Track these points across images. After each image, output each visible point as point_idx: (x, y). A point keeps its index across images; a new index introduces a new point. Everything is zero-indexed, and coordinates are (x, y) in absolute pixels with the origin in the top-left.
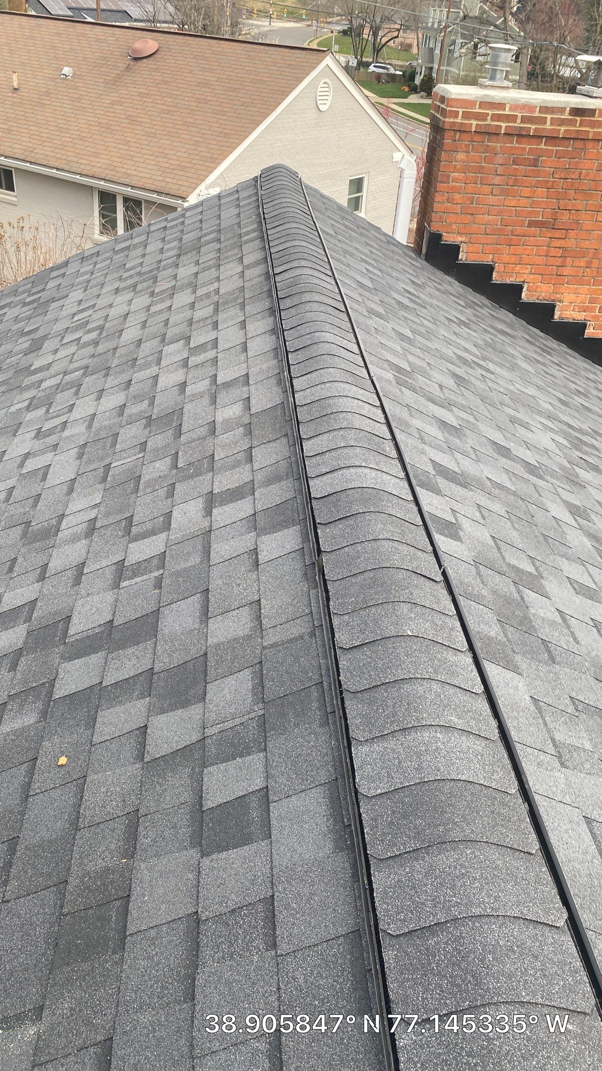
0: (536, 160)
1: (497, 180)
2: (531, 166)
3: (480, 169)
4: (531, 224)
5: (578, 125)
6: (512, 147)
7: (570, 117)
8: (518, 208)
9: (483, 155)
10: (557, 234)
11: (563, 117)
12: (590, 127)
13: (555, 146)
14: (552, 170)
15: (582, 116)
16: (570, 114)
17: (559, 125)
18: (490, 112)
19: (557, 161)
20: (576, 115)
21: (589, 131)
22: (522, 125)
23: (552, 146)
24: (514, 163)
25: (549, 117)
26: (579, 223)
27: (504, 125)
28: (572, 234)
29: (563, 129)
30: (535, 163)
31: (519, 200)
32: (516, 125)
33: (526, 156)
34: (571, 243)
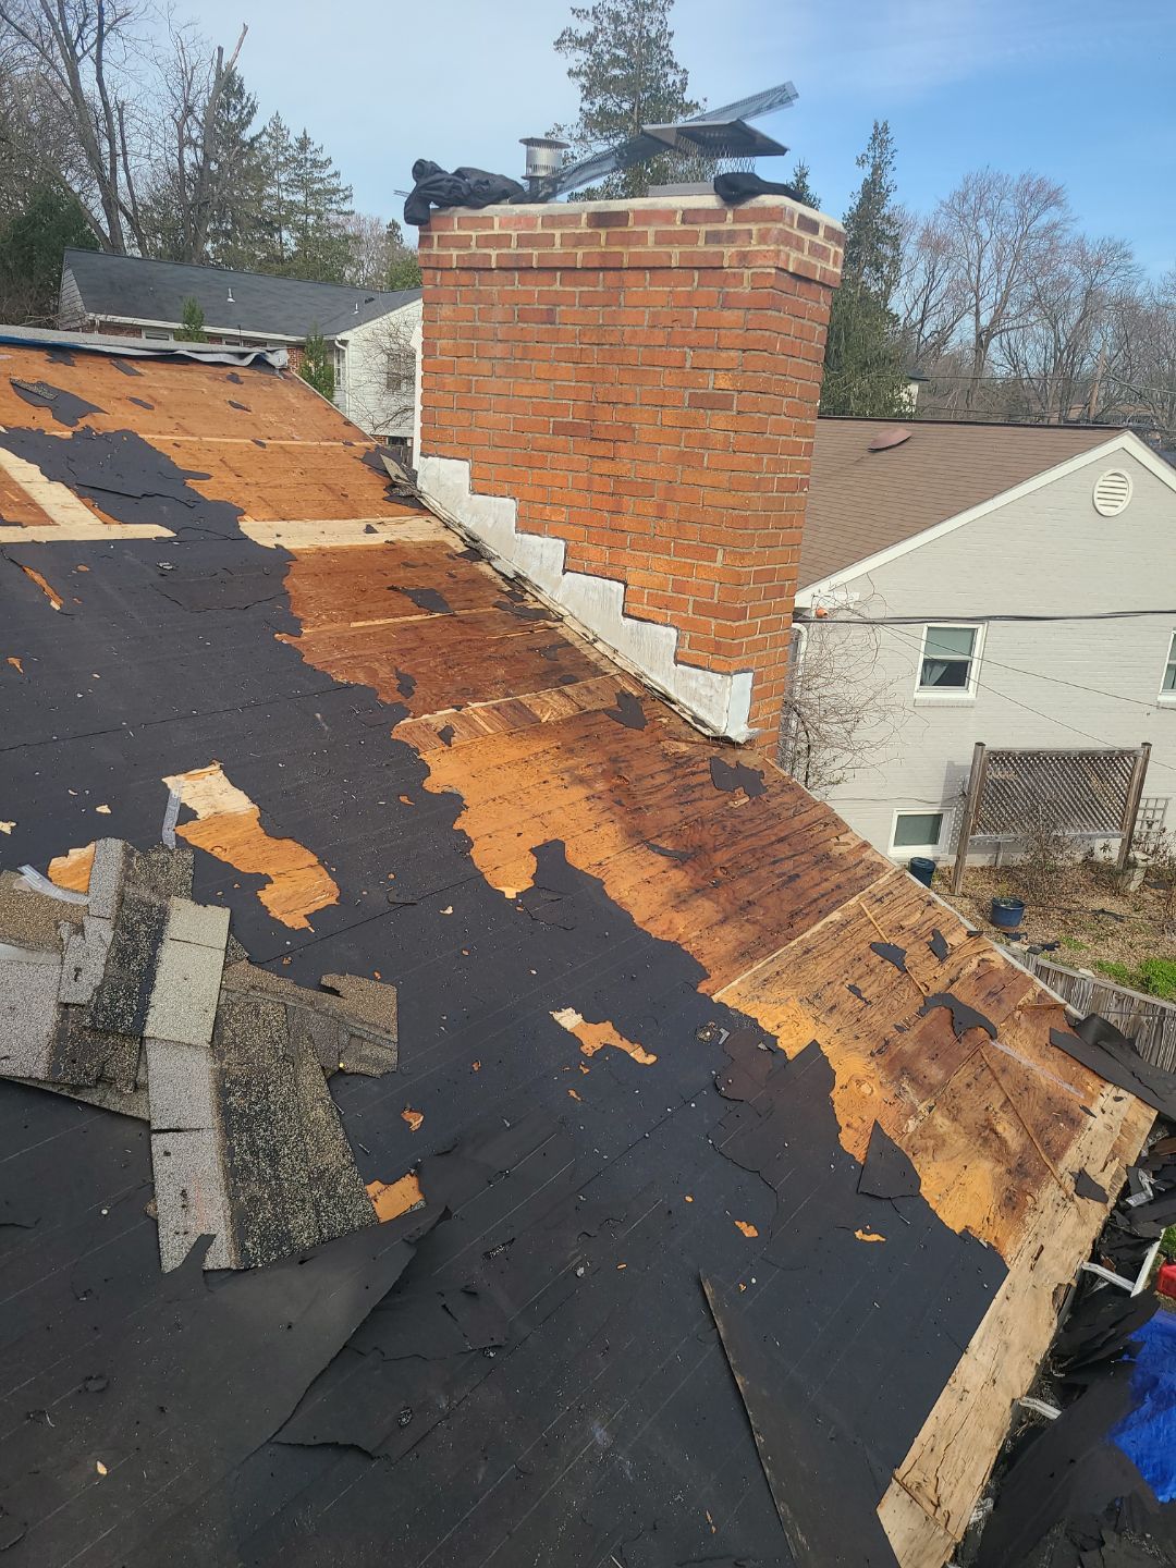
0: (550, 312)
1: (499, 350)
2: (546, 323)
3: (474, 333)
4: (560, 429)
5: (603, 242)
6: (513, 291)
7: (589, 231)
8: (534, 400)
9: (476, 307)
10: (601, 449)
11: (578, 231)
12: (621, 244)
13: (576, 285)
14: (578, 328)
15: (607, 227)
16: (589, 225)
17: (575, 246)
18: (474, 234)
19: (583, 313)
20: (598, 226)
21: (621, 254)
22: (520, 251)
23: (570, 286)
24: (522, 319)
25: (558, 233)
26: (634, 430)
27: (494, 253)
28: (624, 449)
29: (580, 252)
30: (549, 317)
31: (533, 384)
32: (511, 251)
33: (536, 307)
34: (624, 467)
